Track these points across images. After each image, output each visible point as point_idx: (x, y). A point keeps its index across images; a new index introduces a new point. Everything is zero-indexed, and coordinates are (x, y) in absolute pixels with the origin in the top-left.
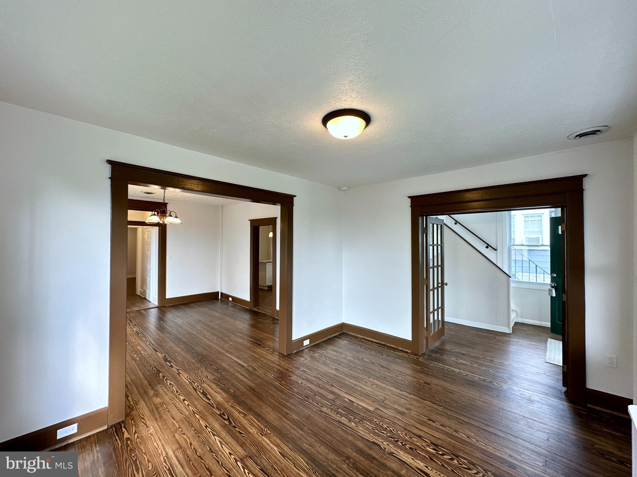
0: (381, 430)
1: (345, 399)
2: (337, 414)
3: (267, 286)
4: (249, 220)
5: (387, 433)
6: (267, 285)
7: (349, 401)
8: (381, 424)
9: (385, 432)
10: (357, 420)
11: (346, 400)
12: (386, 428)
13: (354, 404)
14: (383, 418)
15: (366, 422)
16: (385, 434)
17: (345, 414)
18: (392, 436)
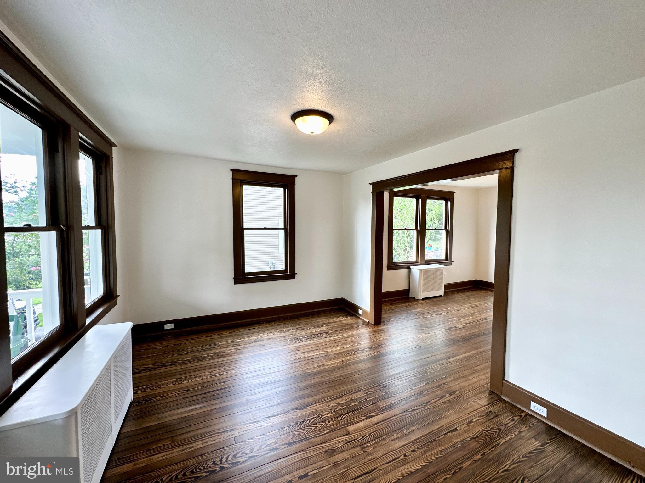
0: (315, 420)
1: (375, 413)
2: (351, 399)
5: (310, 421)
7: (371, 416)
8: (324, 424)
9: (312, 421)
10: (338, 409)
11: (373, 414)
12: (317, 425)
13: (364, 418)
14: (331, 430)
15: (332, 414)
16: (309, 419)
17: (350, 405)
18: (304, 423)
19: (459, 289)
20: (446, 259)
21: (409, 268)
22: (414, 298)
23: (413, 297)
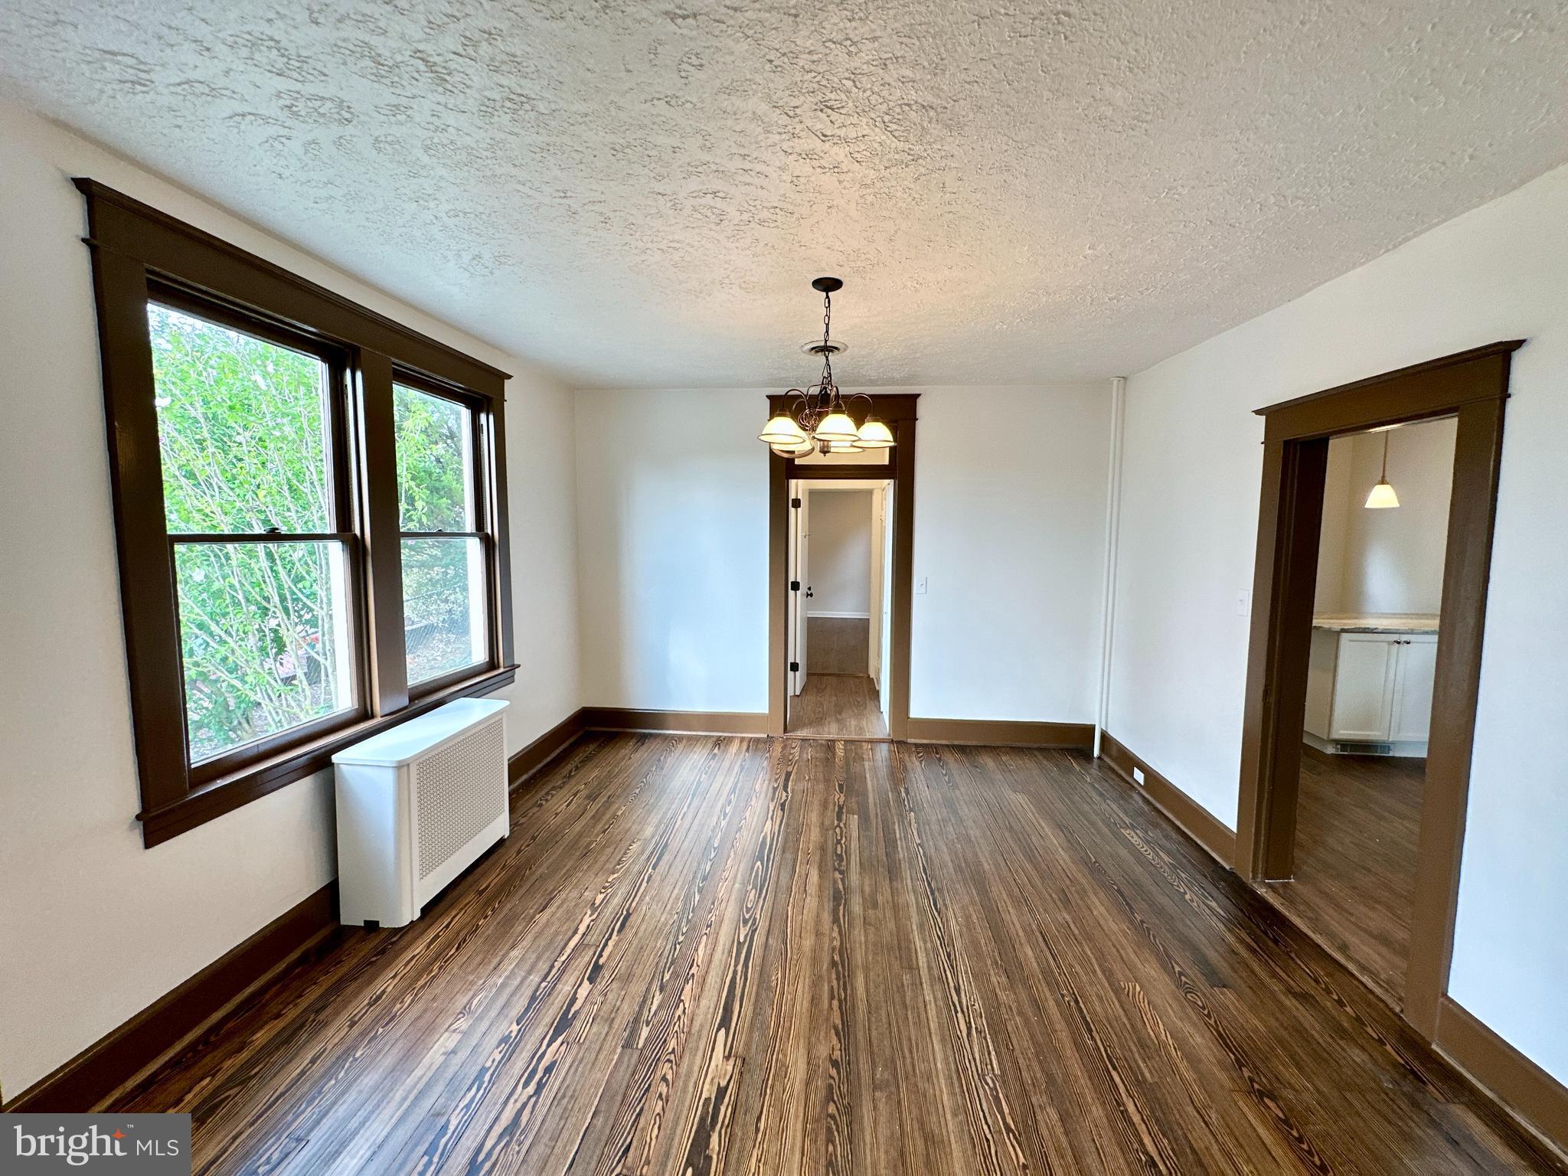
3: (1336, 742)
4: (1258, 412)
6: (1335, 735)
19: (545, 766)
20: (492, 664)
21: (321, 763)
22: (372, 926)
23: (365, 922)
